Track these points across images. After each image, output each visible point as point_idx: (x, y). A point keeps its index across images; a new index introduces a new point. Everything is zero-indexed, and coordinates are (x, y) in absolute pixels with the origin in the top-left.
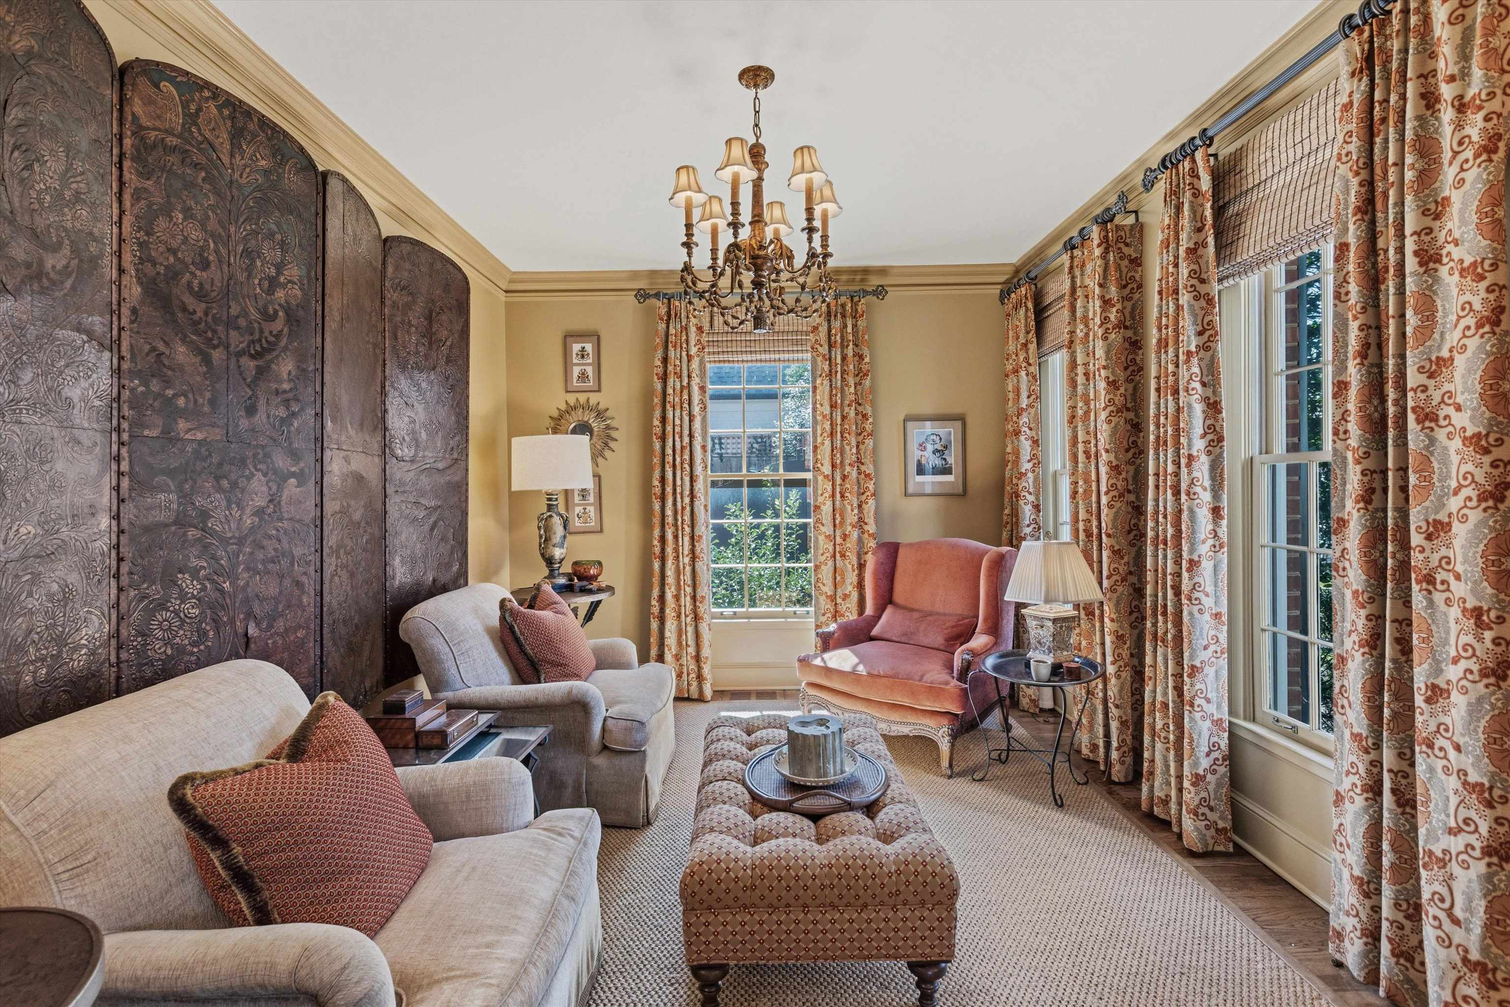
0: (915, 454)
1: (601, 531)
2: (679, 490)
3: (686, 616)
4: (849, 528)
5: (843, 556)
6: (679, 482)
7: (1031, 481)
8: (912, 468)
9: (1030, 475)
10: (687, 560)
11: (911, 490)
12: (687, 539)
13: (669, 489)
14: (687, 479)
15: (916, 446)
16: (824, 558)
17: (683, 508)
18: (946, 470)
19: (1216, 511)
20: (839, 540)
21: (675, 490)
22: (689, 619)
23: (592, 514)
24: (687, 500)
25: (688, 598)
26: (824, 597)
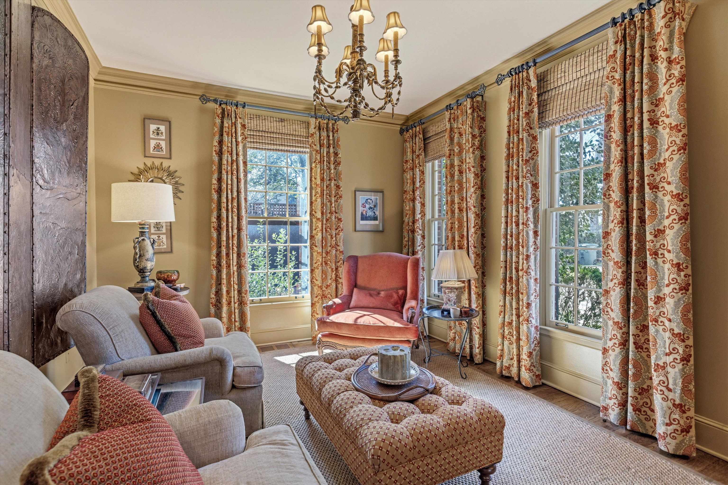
0: (360, 209)
1: (171, 251)
2: (230, 225)
3: (235, 303)
4: (329, 248)
5: (326, 264)
6: (230, 220)
7: (420, 223)
8: (359, 216)
9: (420, 220)
10: (235, 268)
11: (358, 228)
12: (235, 255)
13: (224, 224)
14: (236, 218)
15: (360, 205)
16: (317, 265)
17: (233, 236)
18: (375, 219)
19: (536, 233)
20: (324, 255)
21: (227, 225)
22: (236, 305)
23: (165, 240)
24: (235, 231)
25: (236, 292)
26: (317, 287)
